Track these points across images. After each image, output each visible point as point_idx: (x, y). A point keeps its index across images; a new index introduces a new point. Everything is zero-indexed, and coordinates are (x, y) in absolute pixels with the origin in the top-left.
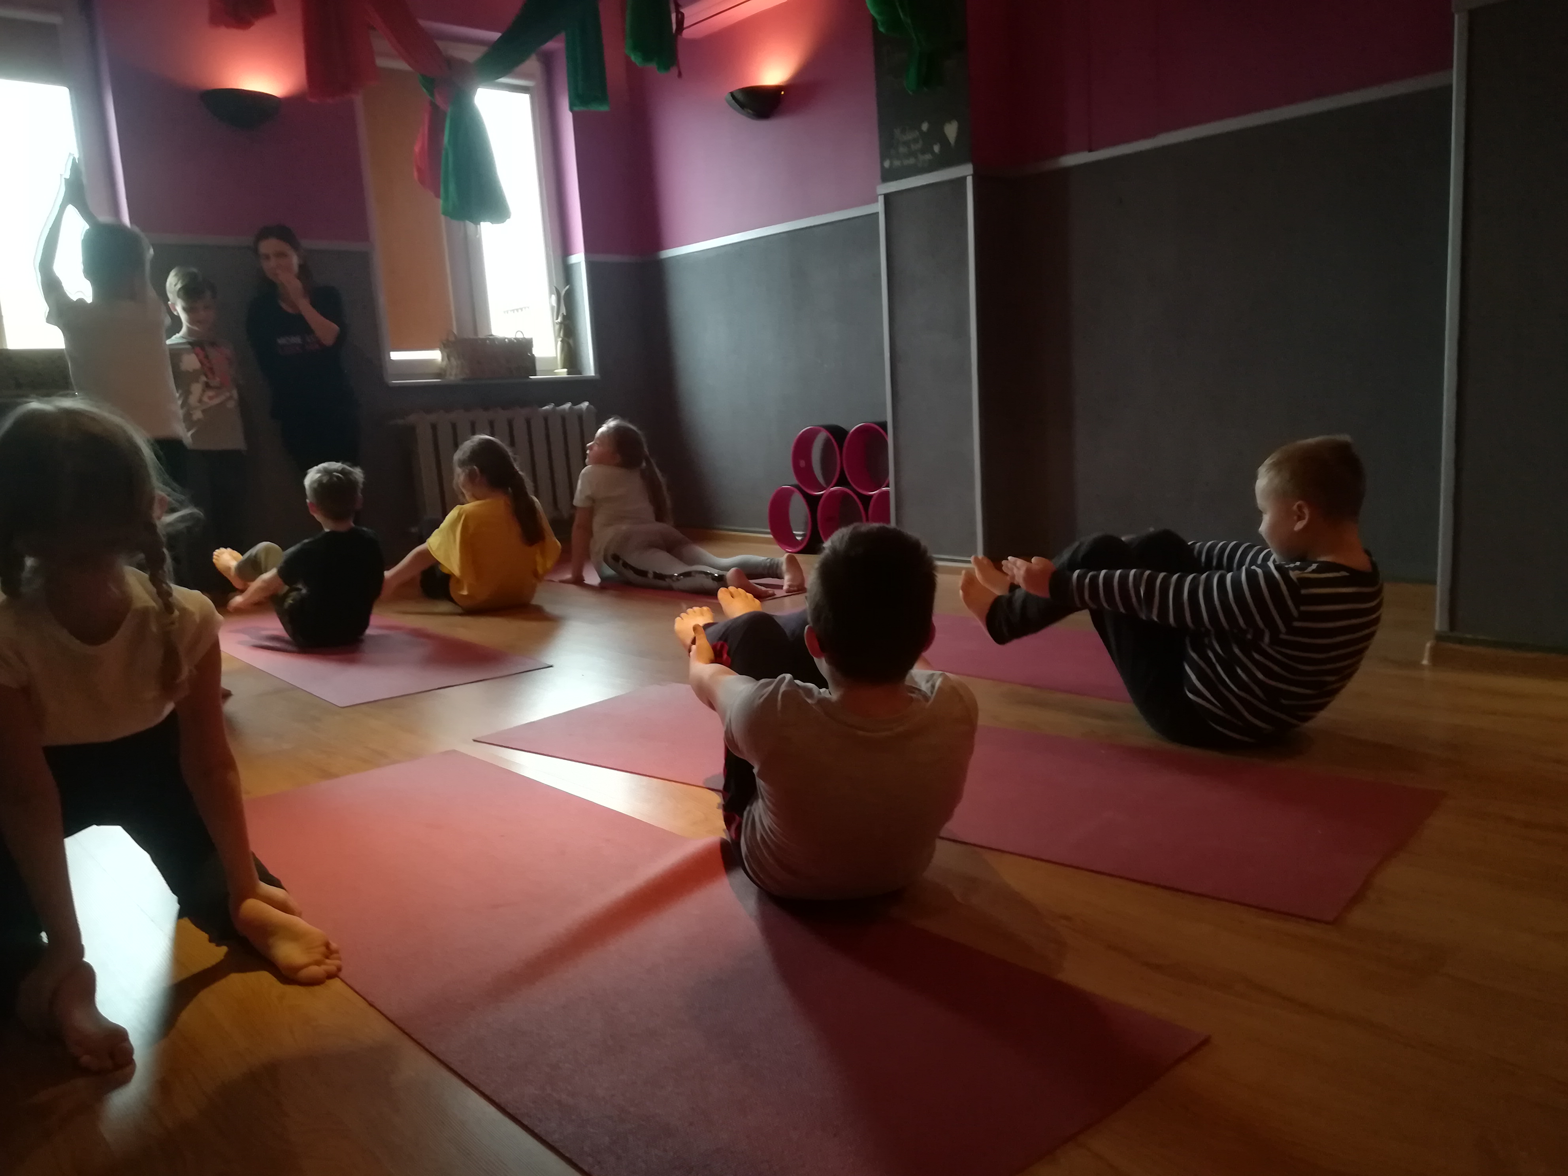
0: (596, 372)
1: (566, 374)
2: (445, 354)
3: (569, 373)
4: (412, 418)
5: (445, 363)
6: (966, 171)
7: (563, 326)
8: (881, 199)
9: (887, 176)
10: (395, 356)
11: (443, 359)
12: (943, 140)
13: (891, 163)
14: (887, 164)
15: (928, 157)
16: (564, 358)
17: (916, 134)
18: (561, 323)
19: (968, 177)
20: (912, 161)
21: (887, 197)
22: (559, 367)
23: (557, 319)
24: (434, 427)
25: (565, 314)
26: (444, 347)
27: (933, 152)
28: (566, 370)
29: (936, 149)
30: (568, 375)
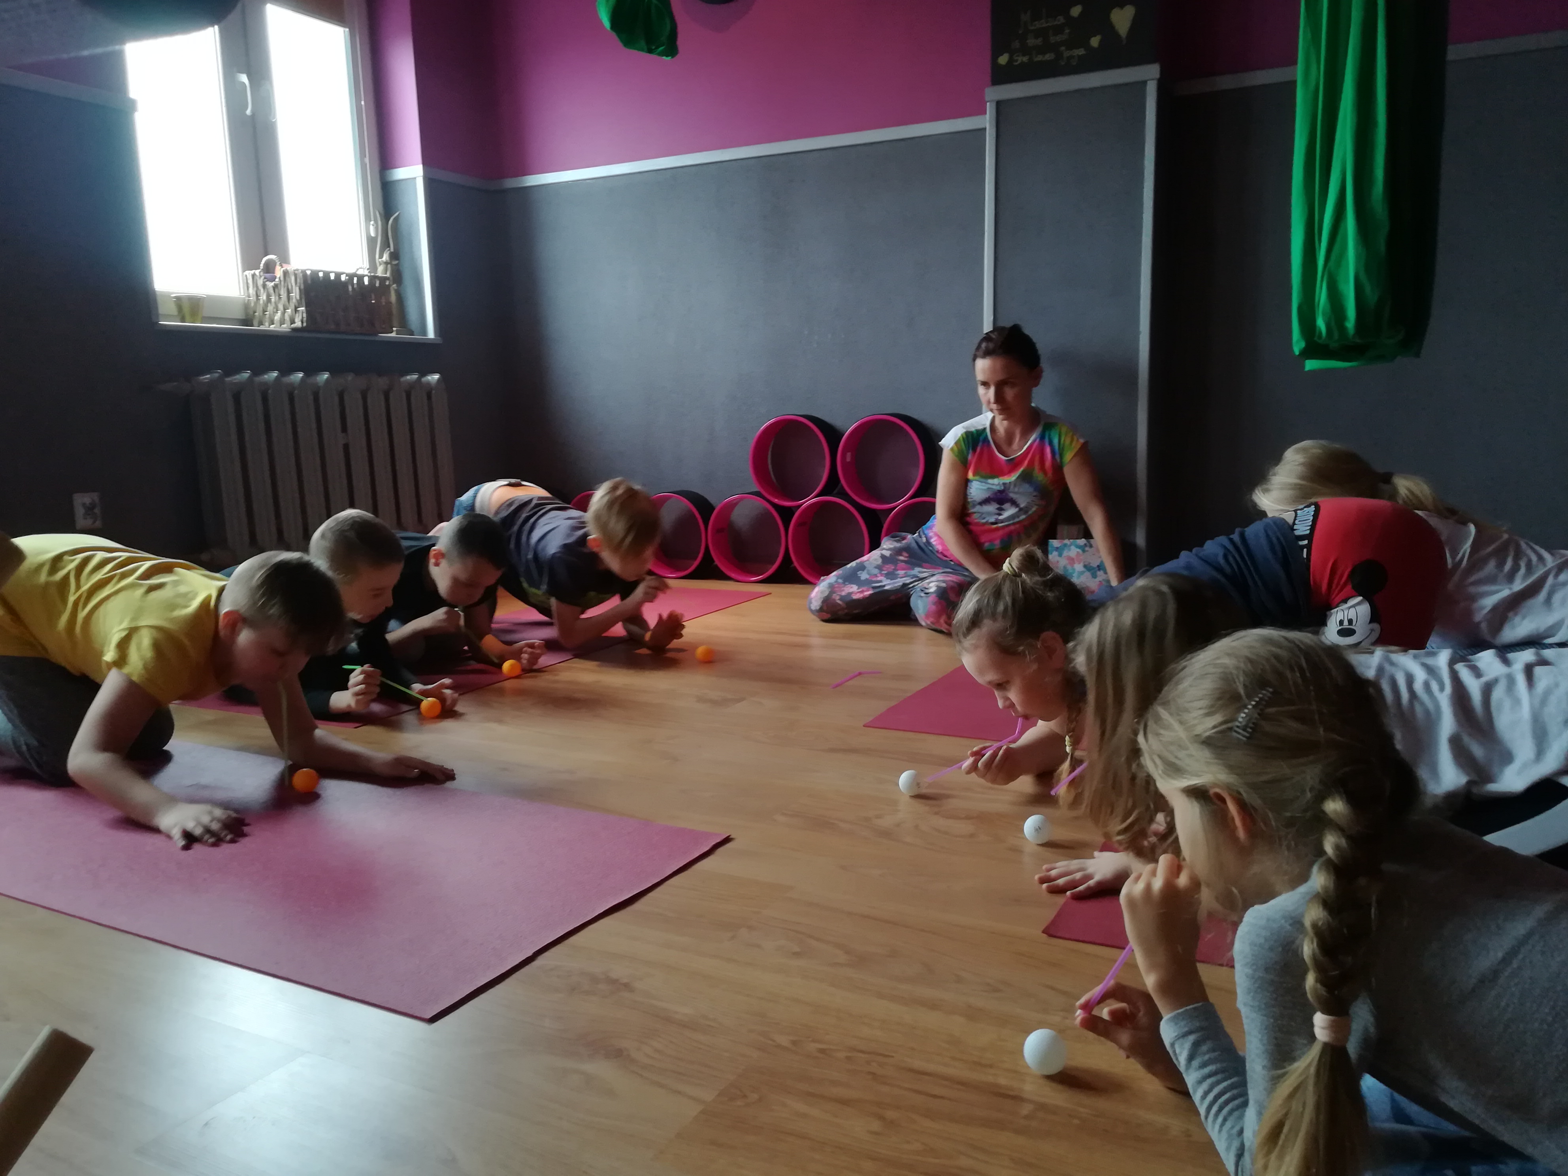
0: (437, 334)
6: (1150, 74)
8: (990, 108)
9: (1000, 76)
12: (1109, 30)
13: (1011, 61)
14: (1003, 60)
15: (1081, 52)
17: (1061, 20)
19: (1148, 82)
20: (1049, 57)
21: (999, 104)
27: (1087, 46)
29: (1095, 42)
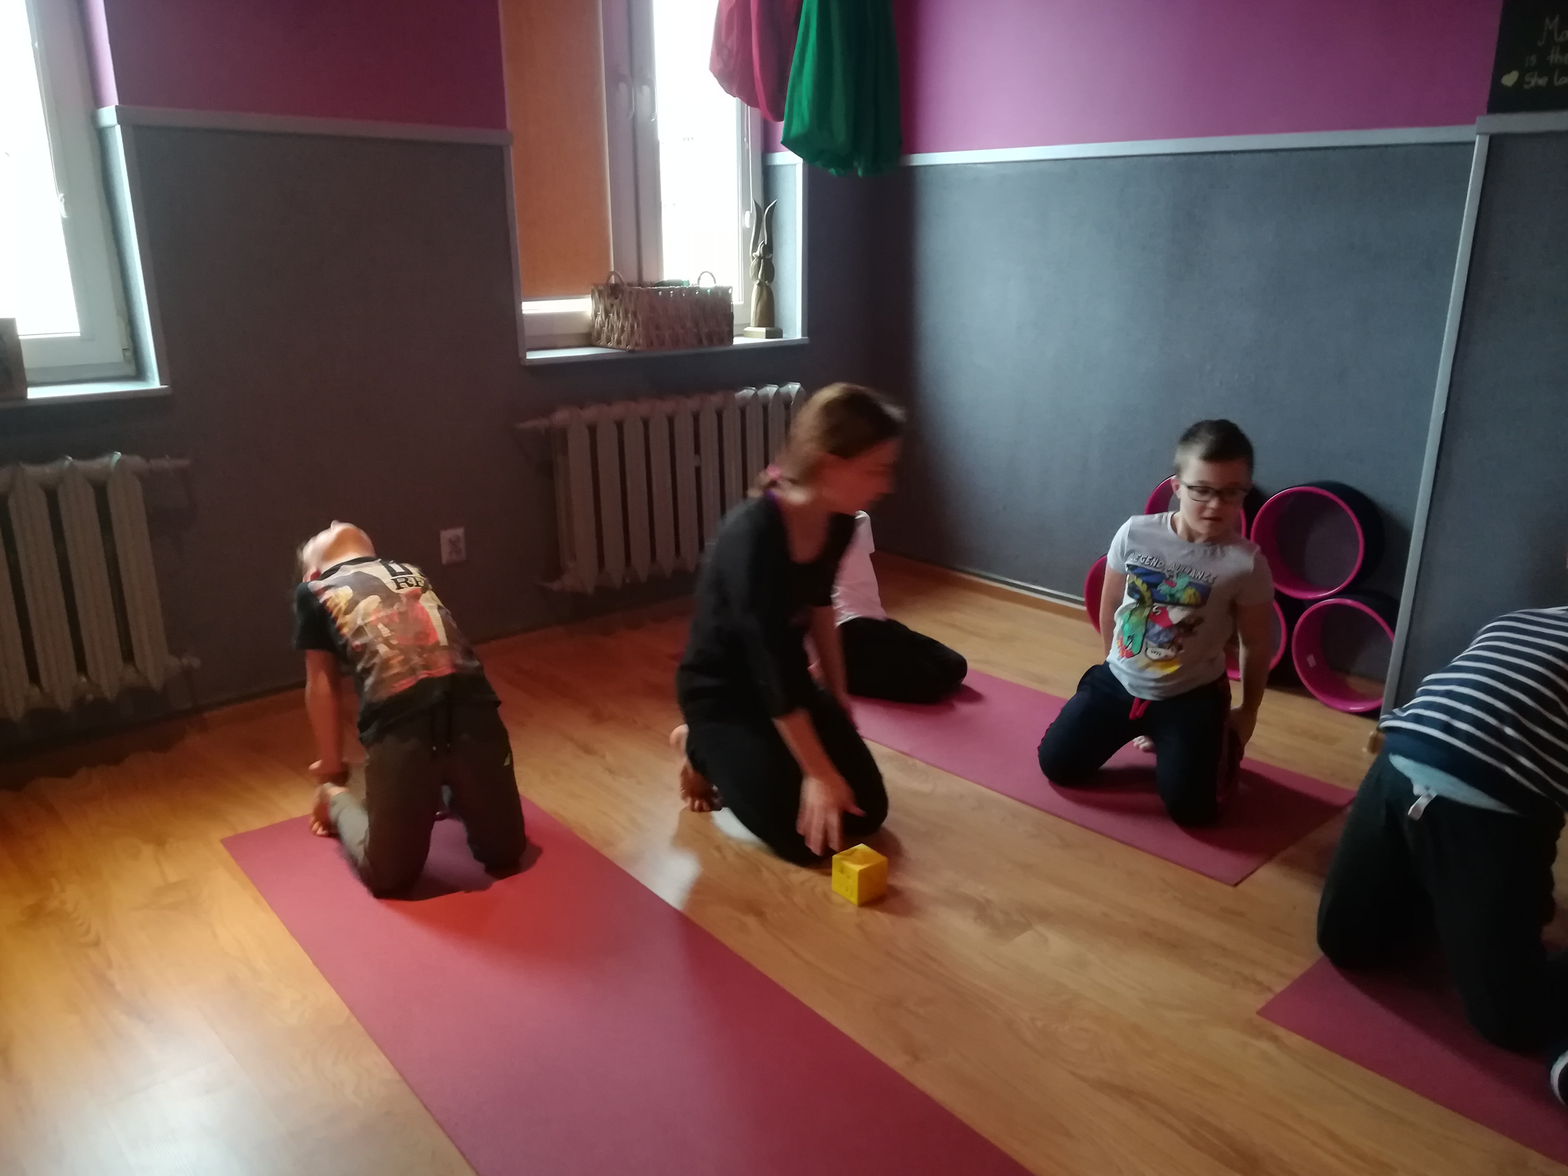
0: (803, 335)
1: (764, 335)
2: (601, 307)
3: (768, 335)
4: (561, 416)
5: (599, 319)
7: (762, 260)
10: (529, 308)
11: (596, 315)
14: (1510, 80)
16: (761, 311)
18: (760, 258)
22: (752, 322)
23: (754, 250)
24: (592, 430)
25: (766, 243)
26: (599, 296)
28: (763, 330)
30: (767, 338)
